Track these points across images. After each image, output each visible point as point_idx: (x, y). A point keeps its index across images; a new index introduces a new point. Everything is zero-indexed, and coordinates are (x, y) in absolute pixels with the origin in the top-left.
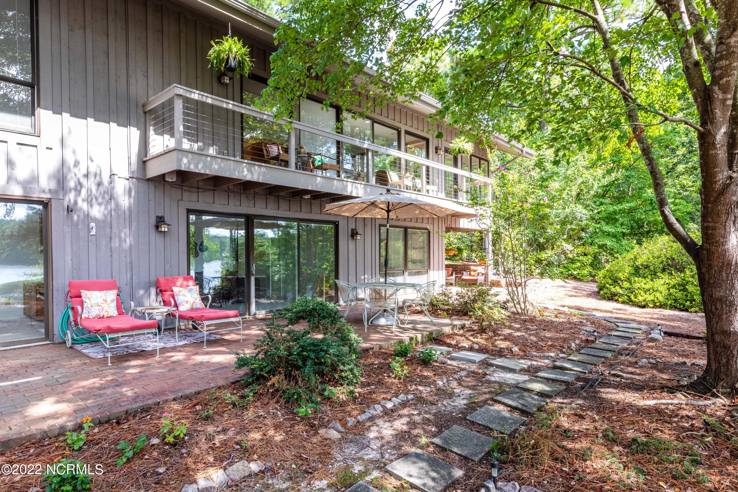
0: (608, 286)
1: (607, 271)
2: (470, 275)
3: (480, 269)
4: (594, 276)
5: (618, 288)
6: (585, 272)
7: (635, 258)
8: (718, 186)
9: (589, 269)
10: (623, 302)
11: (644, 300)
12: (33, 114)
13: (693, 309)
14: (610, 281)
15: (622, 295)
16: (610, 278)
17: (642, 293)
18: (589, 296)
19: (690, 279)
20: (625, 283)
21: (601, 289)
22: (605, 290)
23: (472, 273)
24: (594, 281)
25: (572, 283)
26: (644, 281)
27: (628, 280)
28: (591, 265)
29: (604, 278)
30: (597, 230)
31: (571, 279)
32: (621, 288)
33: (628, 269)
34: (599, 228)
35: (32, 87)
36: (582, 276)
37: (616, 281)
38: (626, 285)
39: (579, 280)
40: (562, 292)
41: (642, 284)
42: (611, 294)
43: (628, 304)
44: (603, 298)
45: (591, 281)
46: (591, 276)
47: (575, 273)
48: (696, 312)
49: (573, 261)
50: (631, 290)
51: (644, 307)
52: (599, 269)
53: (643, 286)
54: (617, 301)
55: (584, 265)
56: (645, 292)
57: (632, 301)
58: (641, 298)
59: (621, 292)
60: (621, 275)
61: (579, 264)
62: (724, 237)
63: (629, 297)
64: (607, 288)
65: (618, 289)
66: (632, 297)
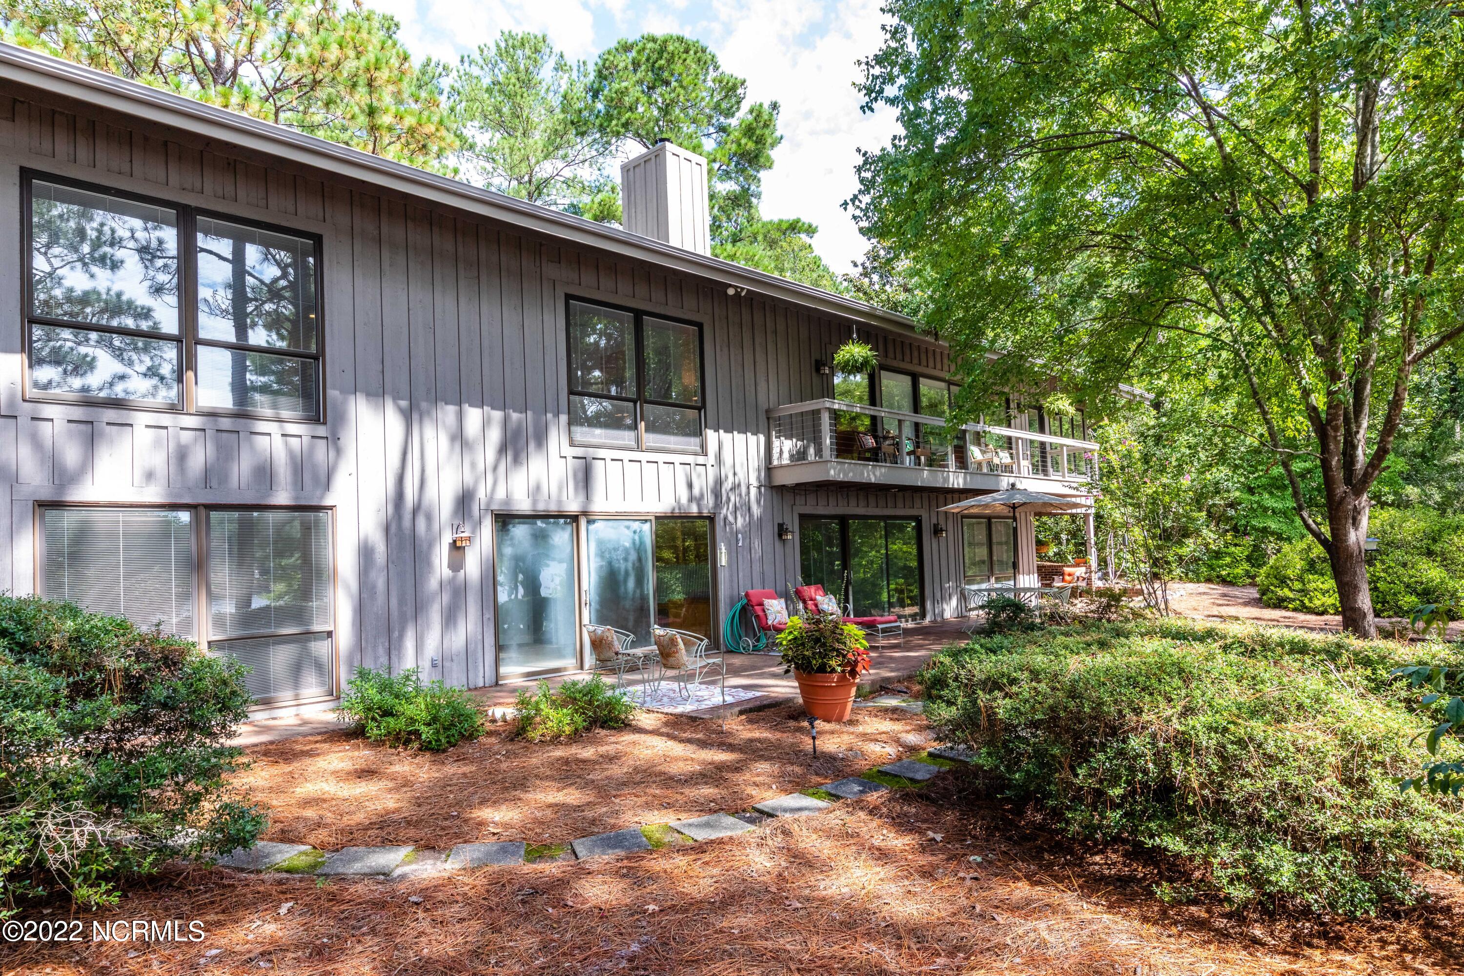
0: (1272, 588)
1: (1272, 567)
2: (1063, 580)
3: (1080, 571)
4: (1253, 577)
5: (1286, 590)
6: (1239, 571)
7: (1309, 547)
8: (1337, 498)
9: (1246, 566)
10: (1295, 610)
11: (1323, 605)
12: (701, 434)
13: (1385, 614)
14: (1275, 582)
15: (1294, 600)
16: (1275, 577)
17: (1320, 596)
18: (1246, 604)
19: (1382, 574)
20: (1296, 583)
21: (1263, 594)
22: (1270, 595)
23: (1067, 578)
24: (1253, 585)
25: (1221, 589)
26: (1322, 580)
27: (1301, 579)
28: (1249, 559)
29: (1267, 577)
30: (1255, 506)
31: (1218, 583)
32: (1291, 590)
33: (1299, 564)
34: (1258, 502)
35: (700, 410)
36: (1235, 578)
37: (1283, 581)
38: (1298, 585)
39: (1231, 584)
40: (1206, 601)
41: (1319, 583)
42: (1278, 599)
43: (1301, 611)
44: (1268, 606)
45: (1250, 584)
46: (1249, 577)
47: (1224, 573)
48: (1389, 617)
49: (1218, 555)
50: (1304, 592)
51: (1322, 614)
52: (1260, 566)
53: (1321, 586)
54: (1286, 608)
55: (1236, 562)
56: (1324, 594)
57: (1306, 608)
58: (1317, 603)
59: (1291, 595)
60: (1289, 572)
61: (1228, 560)
62: (1346, 535)
63: (1302, 601)
64: (1272, 592)
65: (1287, 592)
66: (1306, 601)
